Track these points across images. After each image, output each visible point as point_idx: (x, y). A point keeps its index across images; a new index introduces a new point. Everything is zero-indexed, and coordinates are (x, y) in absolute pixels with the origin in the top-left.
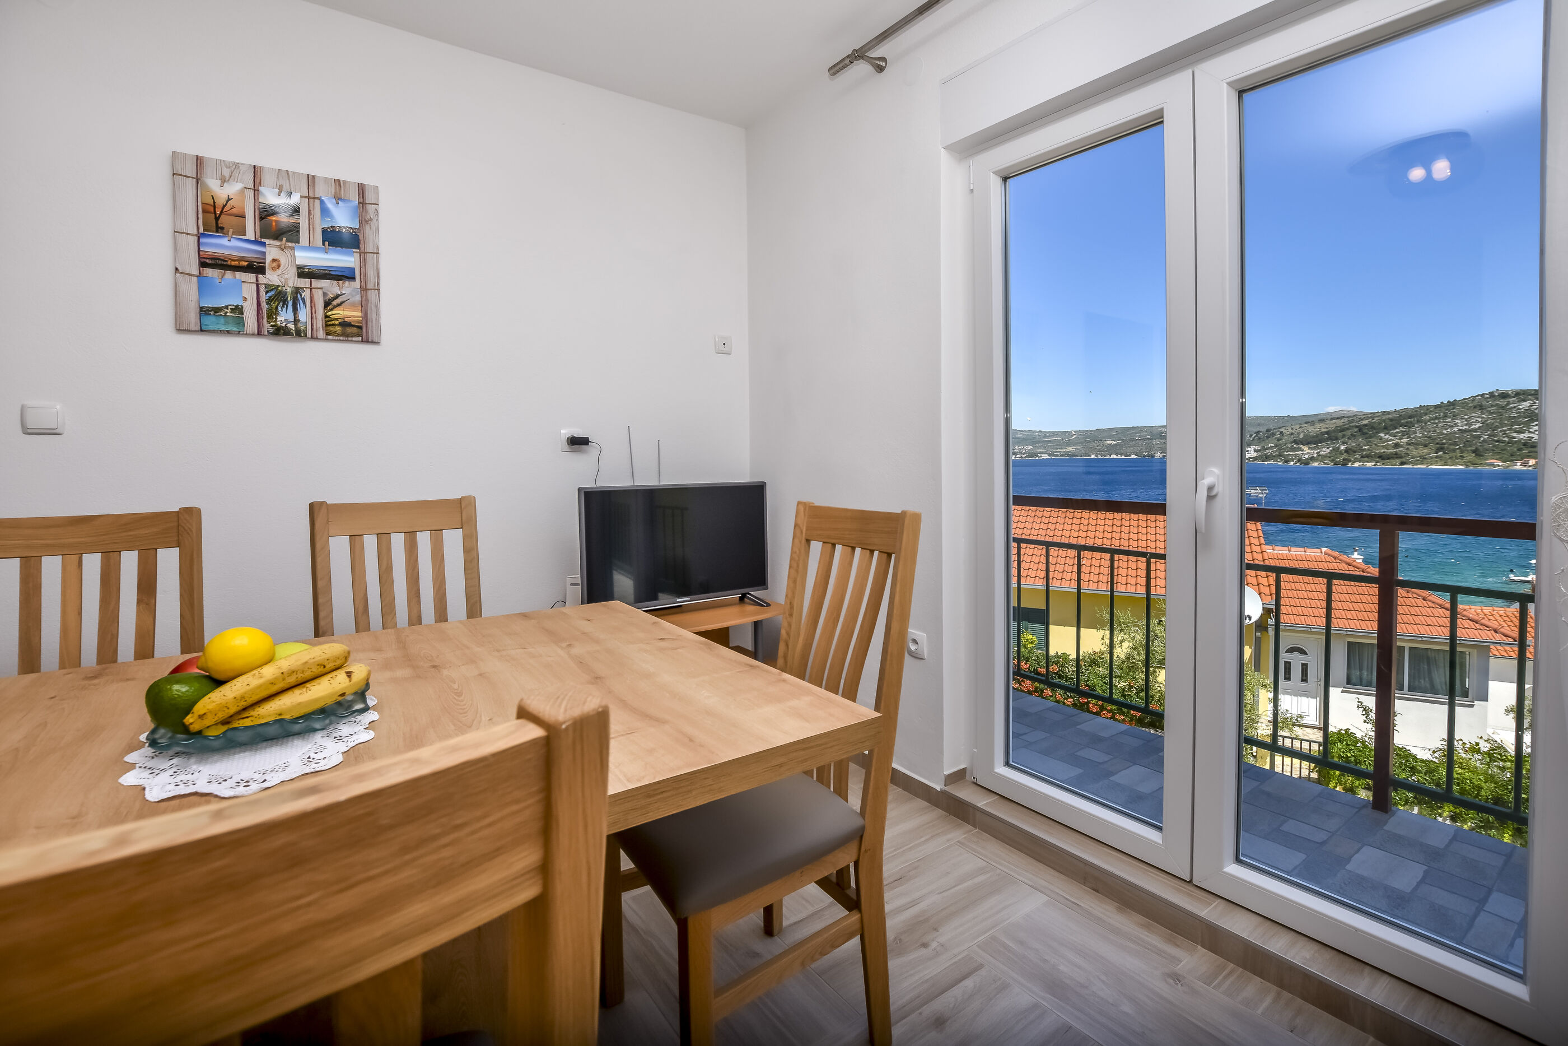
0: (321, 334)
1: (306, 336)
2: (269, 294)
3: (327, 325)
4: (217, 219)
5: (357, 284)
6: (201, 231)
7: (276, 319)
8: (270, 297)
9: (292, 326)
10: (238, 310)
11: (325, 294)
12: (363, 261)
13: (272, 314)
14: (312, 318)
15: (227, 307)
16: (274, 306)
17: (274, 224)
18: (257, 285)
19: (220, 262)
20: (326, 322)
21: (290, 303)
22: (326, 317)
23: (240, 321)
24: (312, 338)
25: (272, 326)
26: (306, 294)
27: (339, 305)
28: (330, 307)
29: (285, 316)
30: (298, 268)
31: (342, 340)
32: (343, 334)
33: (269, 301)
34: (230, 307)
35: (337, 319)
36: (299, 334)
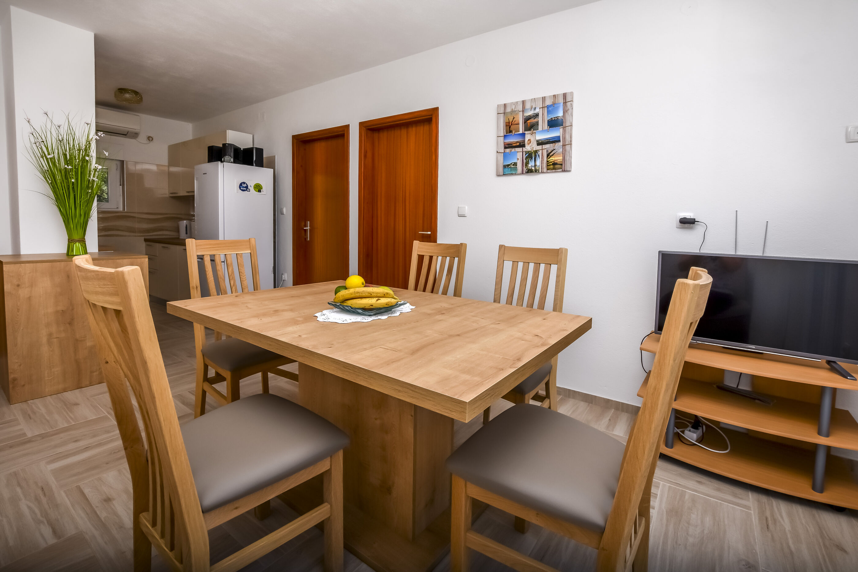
0: (545, 170)
1: (539, 172)
2: (526, 155)
3: (547, 166)
4: (510, 127)
5: (561, 143)
6: (505, 134)
7: (528, 166)
8: (526, 157)
9: (533, 168)
10: (515, 164)
11: (547, 151)
12: (564, 131)
13: (527, 163)
14: (542, 163)
15: (511, 164)
16: (527, 160)
17: (529, 124)
18: (523, 152)
19: (510, 145)
20: (547, 164)
21: (534, 158)
22: (548, 161)
23: (516, 169)
24: (542, 172)
25: (527, 169)
26: (540, 153)
27: (552, 155)
28: (549, 157)
29: (531, 164)
30: (537, 141)
31: (555, 172)
32: (554, 169)
33: (526, 158)
34: (512, 164)
35: (551, 162)
36: (536, 171)
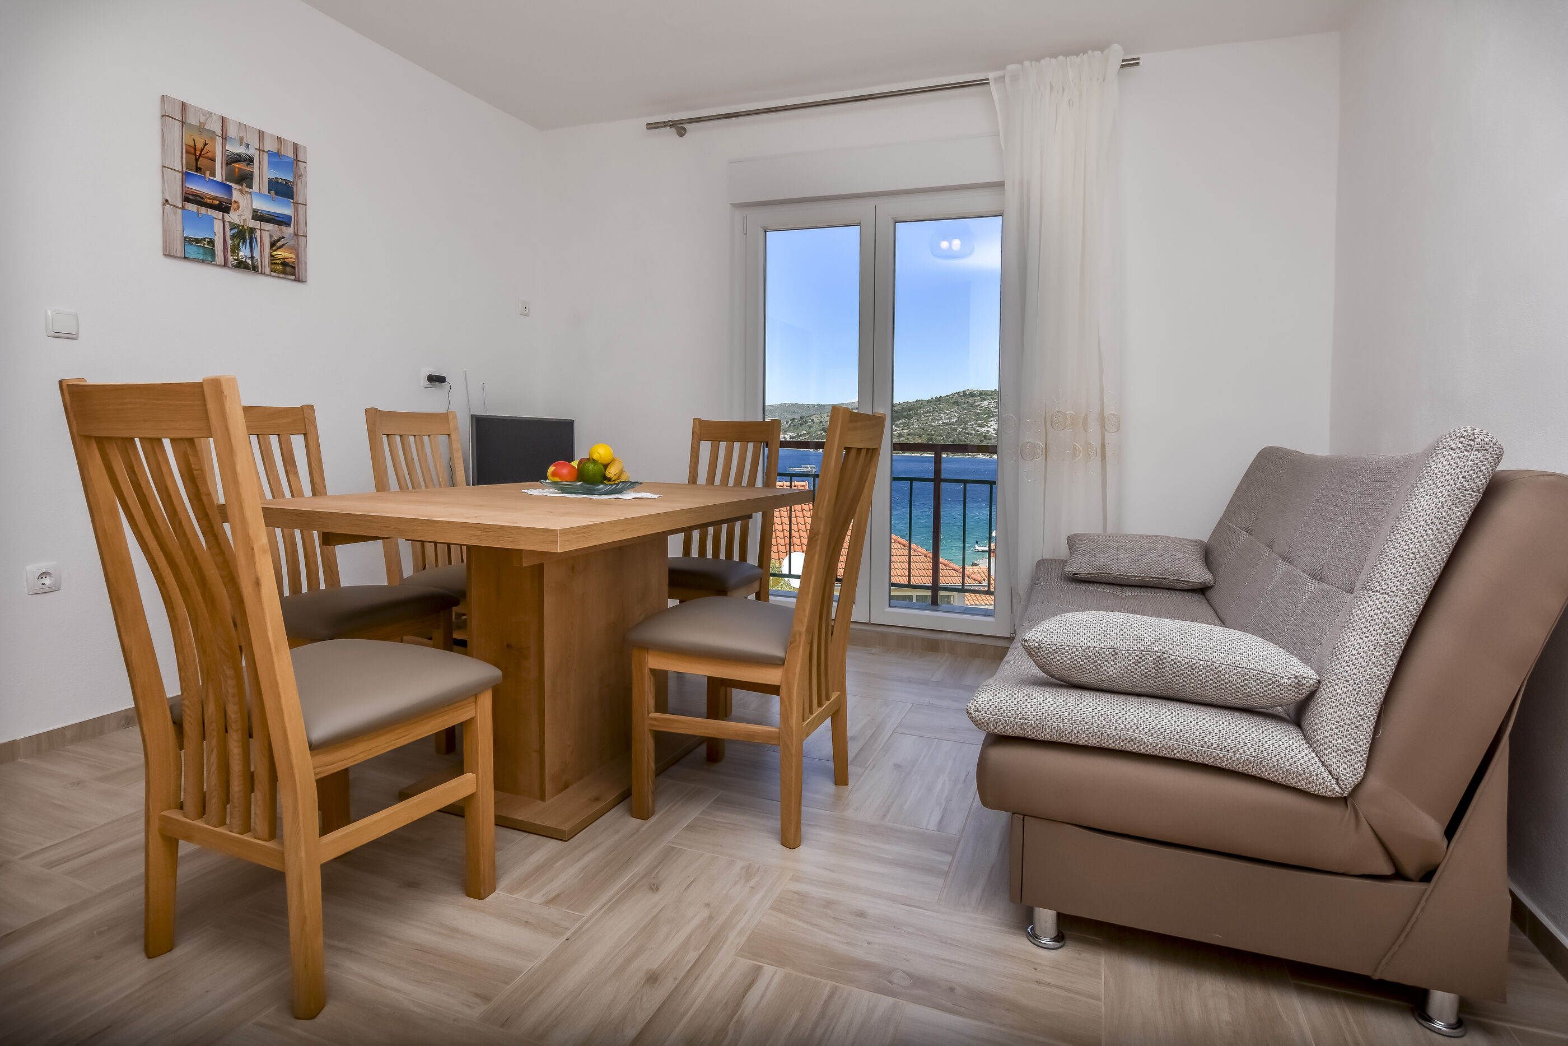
0: (267, 270)
1: (258, 271)
2: (233, 231)
3: (272, 263)
4: (197, 160)
5: (290, 230)
6: (184, 170)
7: (238, 253)
8: (234, 234)
9: (249, 261)
10: (211, 242)
11: (271, 236)
12: (296, 211)
13: (235, 249)
14: (261, 256)
15: (204, 239)
16: (236, 242)
17: (237, 170)
18: (224, 222)
19: (199, 199)
20: (272, 260)
21: (248, 241)
22: (272, 256)
23: (213, 253)
24: (261, 273)
25: (235, 260)
26: (258, 234)
27: (281, 247)
28: (275, 248)
29: (244, 253)
30: (254, 211)
31: (282, 278)
32: (284, 272)
33: (233, 237)
34: (207, 240)
35: (279, 259)
36: (254, 269)
